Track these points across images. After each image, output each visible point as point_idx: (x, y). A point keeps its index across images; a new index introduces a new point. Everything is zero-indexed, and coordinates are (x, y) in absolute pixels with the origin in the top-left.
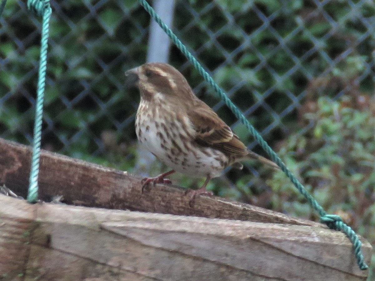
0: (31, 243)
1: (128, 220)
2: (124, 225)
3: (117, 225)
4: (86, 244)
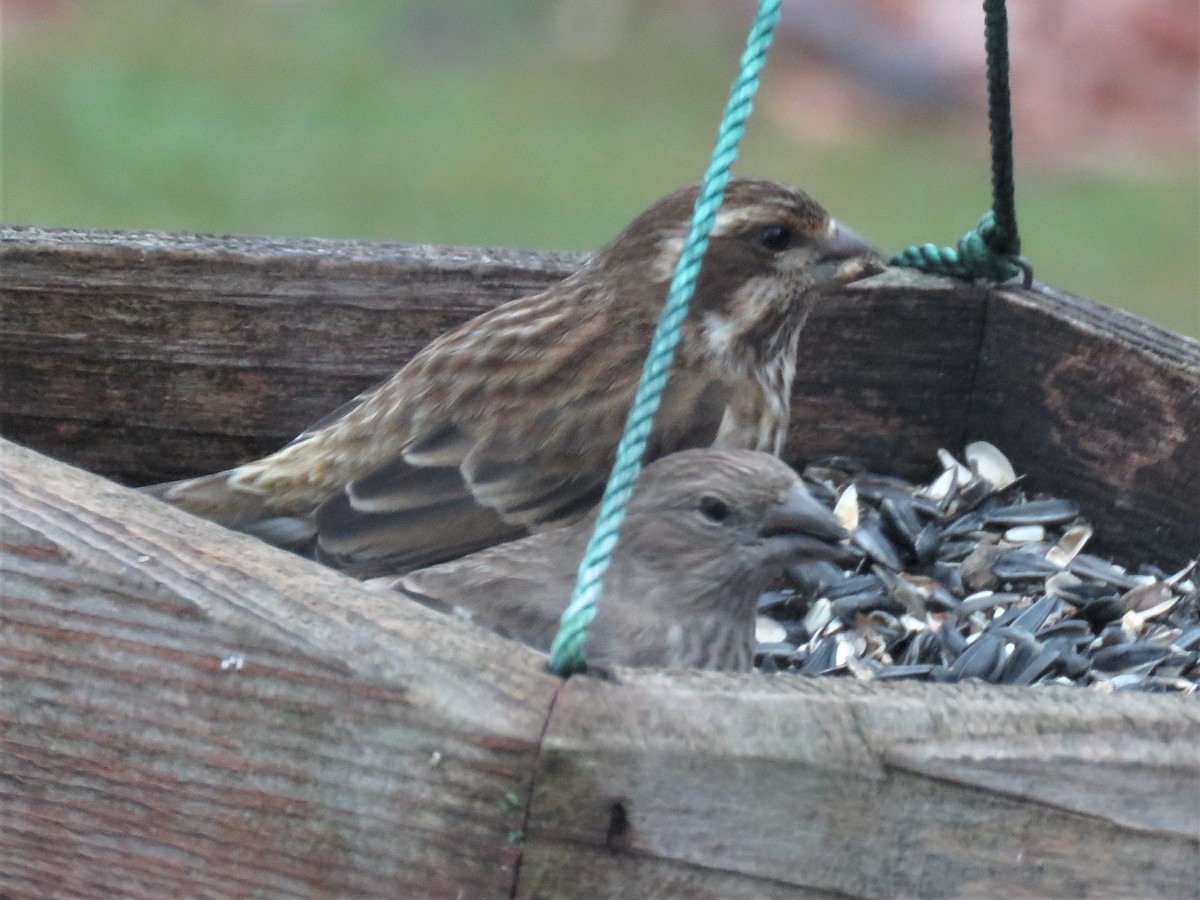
0: (529, 835)
1: (1040, 731)
2: (1012, 753)
3: (979, 752)
4: (815, 834)
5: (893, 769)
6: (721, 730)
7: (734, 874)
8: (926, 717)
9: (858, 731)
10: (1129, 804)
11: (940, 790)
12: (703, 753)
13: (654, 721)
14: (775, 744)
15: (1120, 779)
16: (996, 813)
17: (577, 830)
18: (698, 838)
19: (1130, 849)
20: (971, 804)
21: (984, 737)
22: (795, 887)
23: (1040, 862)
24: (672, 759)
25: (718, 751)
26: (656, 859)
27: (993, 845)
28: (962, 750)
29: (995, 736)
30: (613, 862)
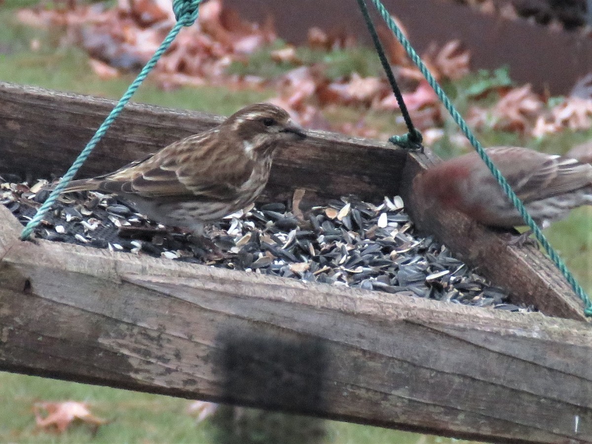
1: (180, 276)
2: (166, 281)
3: (155, 280)
4: (97, 297)
5: (124, 281)
6: (66, 263)
7: (66, 305)
8: (140, 267)
9: (115, 268)
10: (206, 301)
11: (140, 289)
12: (58, 268)
13: (44, 257)
14: (85, 269)
15: (203, 293)
16: (159, 299)
17: (13, 286)
18: (55, 294)
19: (206, 314)
20: (151, 295)
21: (158, 276)
22: (89, 312)
23: (174, 314)
24: (47, 269)
25: (64, 268)
26: (41, 298)
27: (158, 307)
28: (148, 278)
29: (163, 276)
30: (25, 297)
